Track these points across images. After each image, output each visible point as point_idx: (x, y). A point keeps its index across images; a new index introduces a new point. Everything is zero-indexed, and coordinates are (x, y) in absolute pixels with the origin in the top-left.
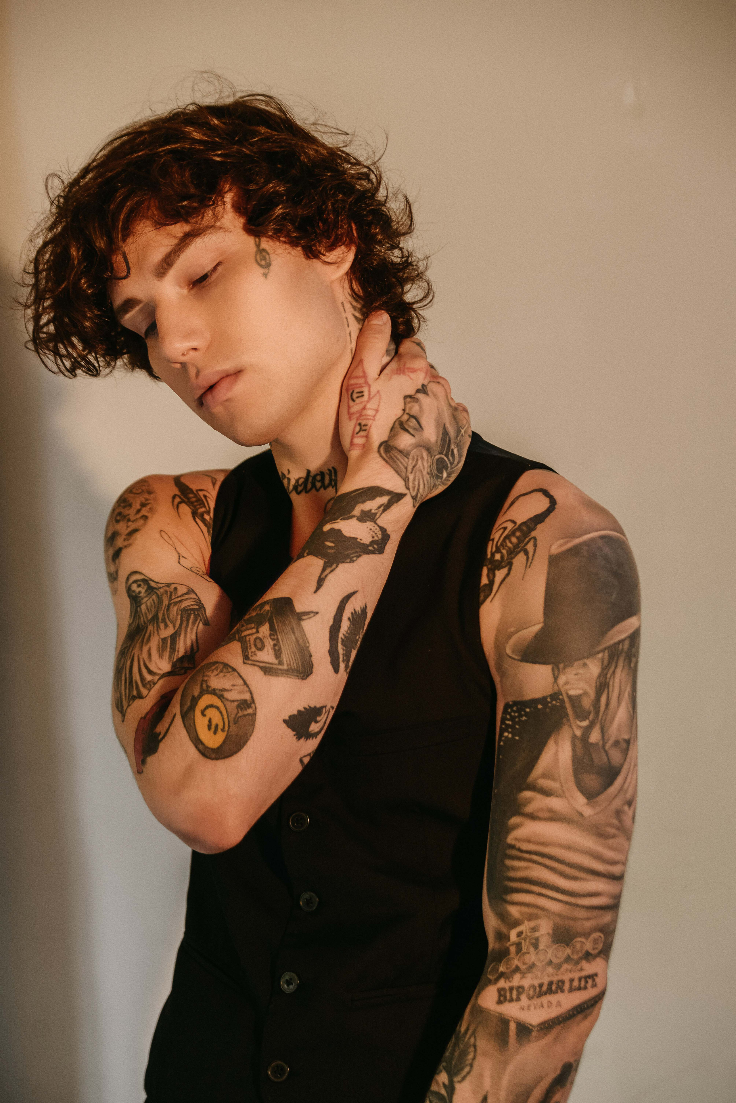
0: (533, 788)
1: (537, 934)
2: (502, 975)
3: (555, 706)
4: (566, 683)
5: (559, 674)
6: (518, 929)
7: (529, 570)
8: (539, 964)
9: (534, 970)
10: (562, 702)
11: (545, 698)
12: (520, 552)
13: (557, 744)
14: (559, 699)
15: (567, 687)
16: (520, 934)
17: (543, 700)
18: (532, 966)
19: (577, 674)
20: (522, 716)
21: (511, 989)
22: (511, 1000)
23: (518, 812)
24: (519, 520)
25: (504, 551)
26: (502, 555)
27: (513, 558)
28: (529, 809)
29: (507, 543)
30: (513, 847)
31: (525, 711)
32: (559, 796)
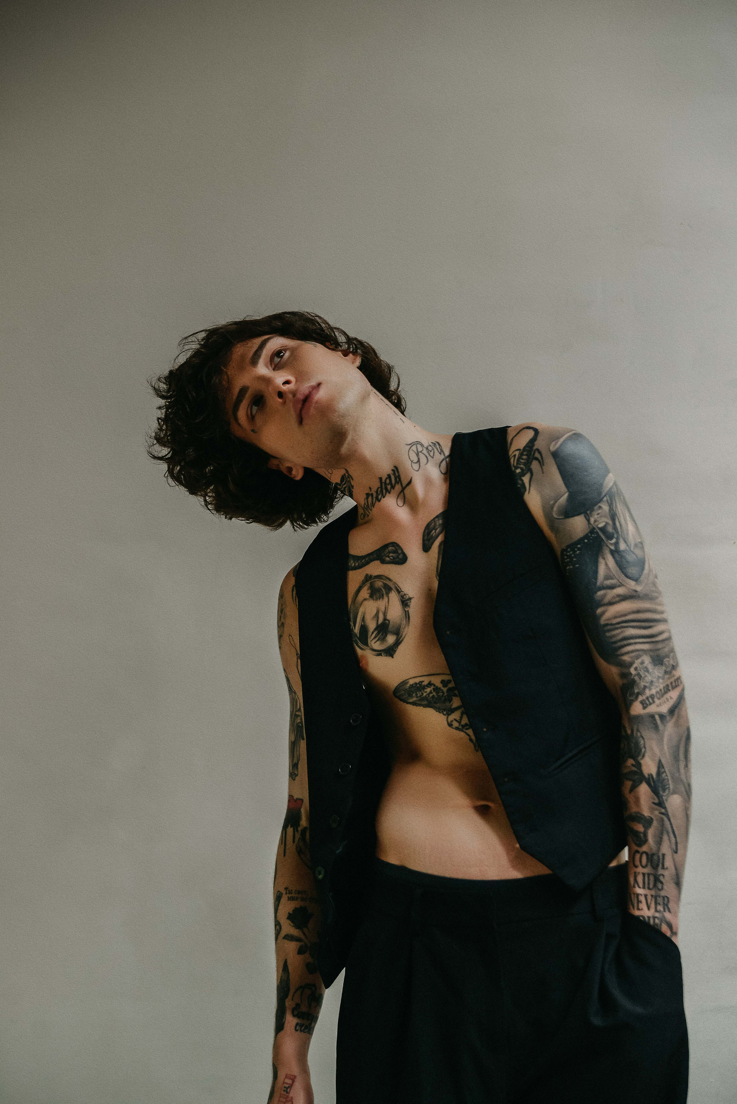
0: (601, 589)
1: (645, 665)
2: (638, 694)
3: (594, 537)
4: (595, 521)
5: (589, 517)
6: (635, 666)
7: (544, 468)
8: (654, 680)
9: (653, 684)
10: (597, 533)
11: (587, 535)
12: (532, 462)
13: (604, 559)
14: (595, 532)
15: (597, 523)
16: (636, 669)
17: (586, 537)
18: (652, 682)
19: (598, 514)
20: (576, 551)
21: (647, 698)
22: (650, 704)
23: (600, 604)
24: (522, 448)
25: (522, 466)
26: (522, 469)
27: (529, 466)
28: (606, 600)
29: (520, 461)
30: (607, 625)
31: (577, 547)
32: (619, 586)
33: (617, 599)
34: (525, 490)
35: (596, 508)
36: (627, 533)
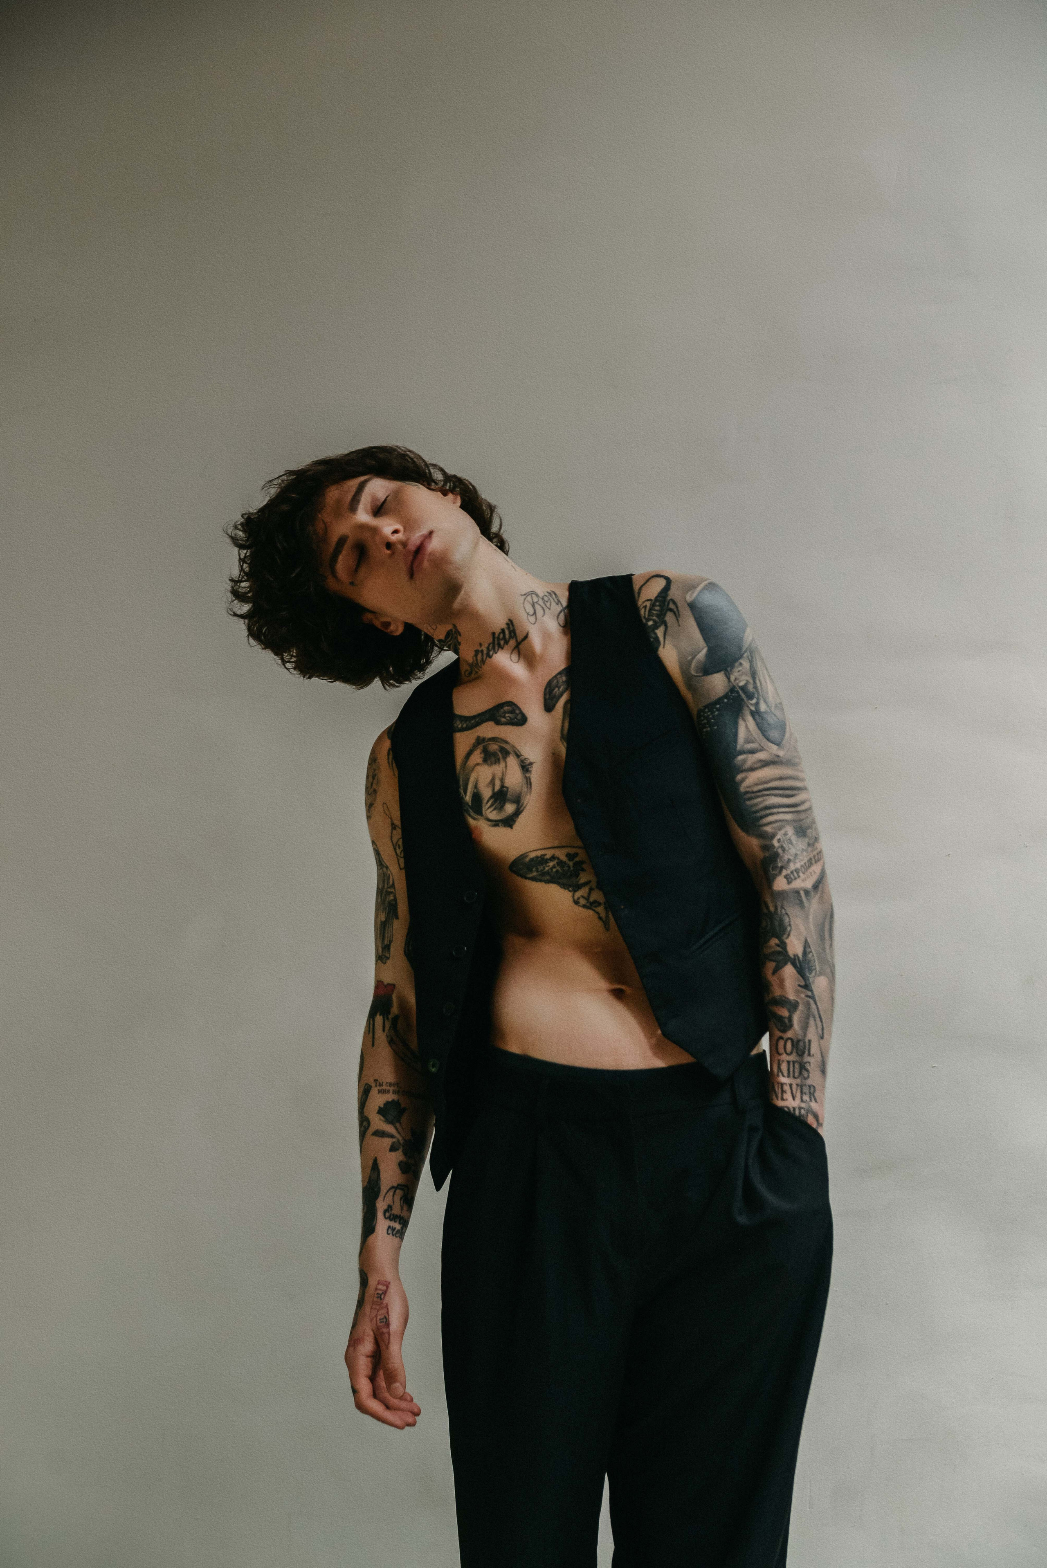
0: (742, 752)
1: (788, 837)
2: (782, 868)
3: (734, 697)
4: (736, 679)
5: (729, 675)
6: (777, 837)
7: (680, 619)
8: (798, 853)
9: (798, 857)
10: (738, 692)
11: (727, 694)
12: (666, 613)
13: (744, 720)
14: (734, 691)
15: (737, 682)
16: (779, 841)
17: (726, 696)
18: (796, 855)
19: (739, 671)
20: (714, 712)
21: (792, 872)
22: (795, 879)
23: (740, 770)
24: (653, 598)
25: (654, 618)
26: (654, 621)
27: (663, 618)
28: (747, 766)
29: (652, 612)
30: (747, 792)
31: (715, 708)
32: (761, 750)
33: (759, 765)
34: (659, 644)
35: (737, 664)
36: (767, 693)
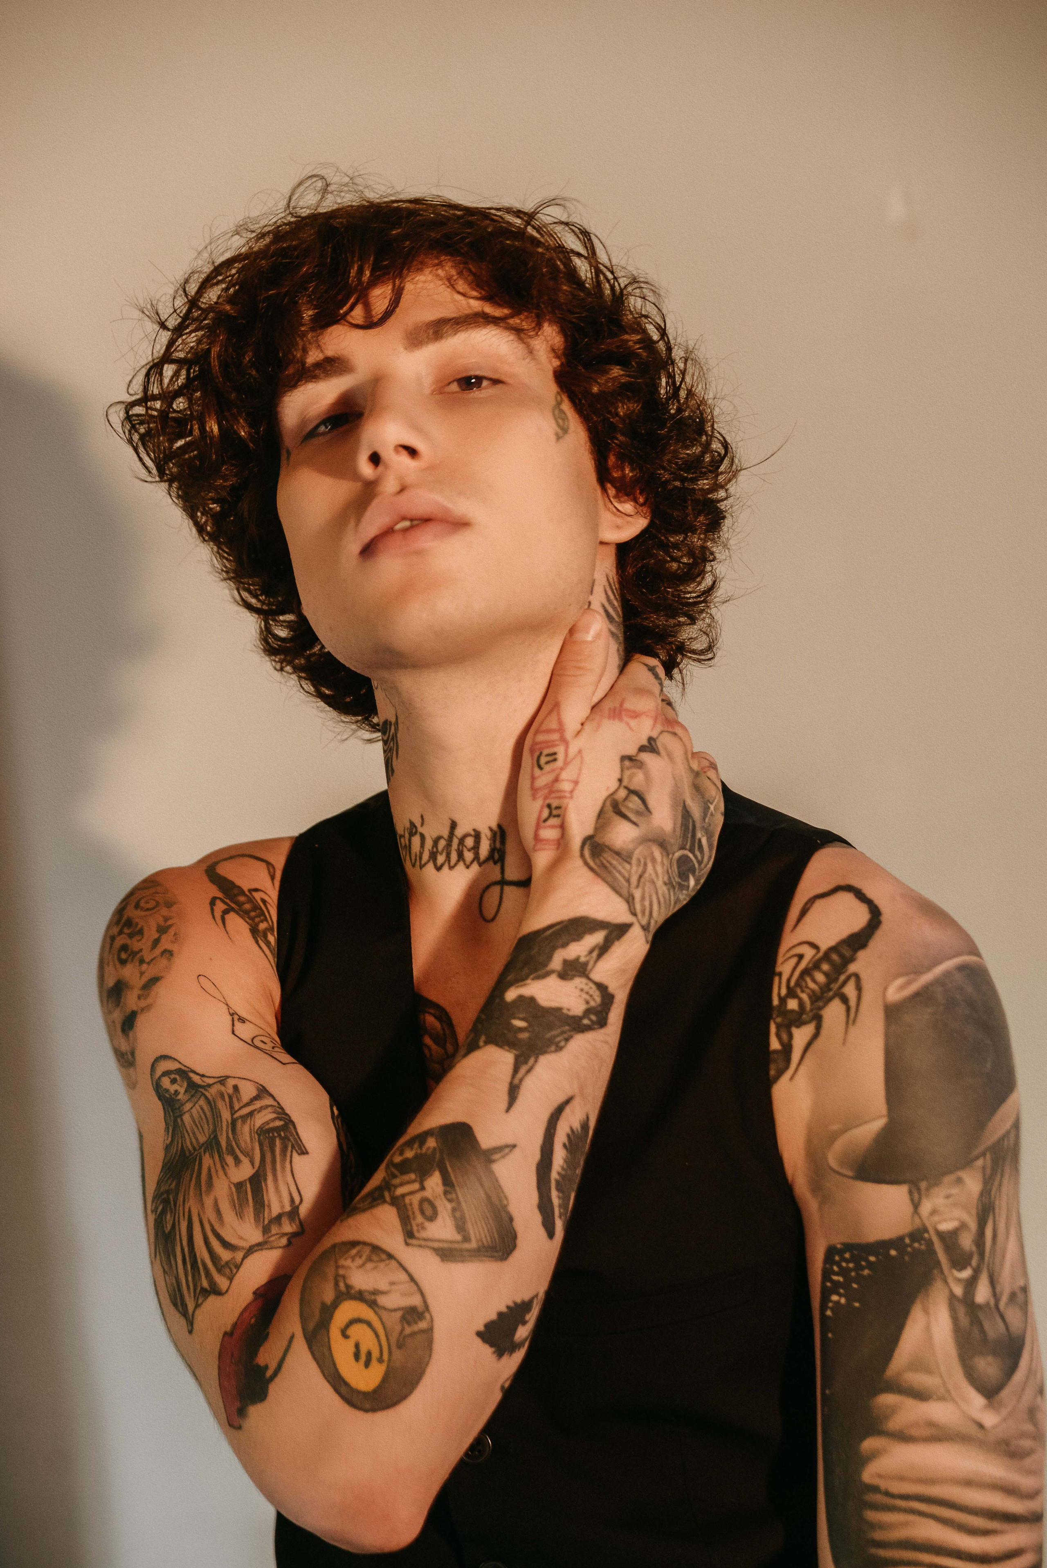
0: (897, 1387)
3: (917, 1251)
4: (934, 1212)
5: (920, 1199)
7: (852, 1029)
10: (930, 1243)
11: (901, 1239)
12: (830, 999)
13: (926, 1311)
14: (924, 1239)
15: (936, 1218)
17: (897, 1243)
19: (948, 1197)
20: (863, 1268)
23: (875, 1429)
24: (824, 946)
25: (804, 996)
26: (801, 1004)
27: (821, 1008)
28: (893, 1424)
29: (806, 982)
30: (875, 1489)
31: (867, 1261)
32: (941, 1399)
33: (927, 1432)
34: (787, 1067)
35: (947, 1179)
36: (1002, 1265)
